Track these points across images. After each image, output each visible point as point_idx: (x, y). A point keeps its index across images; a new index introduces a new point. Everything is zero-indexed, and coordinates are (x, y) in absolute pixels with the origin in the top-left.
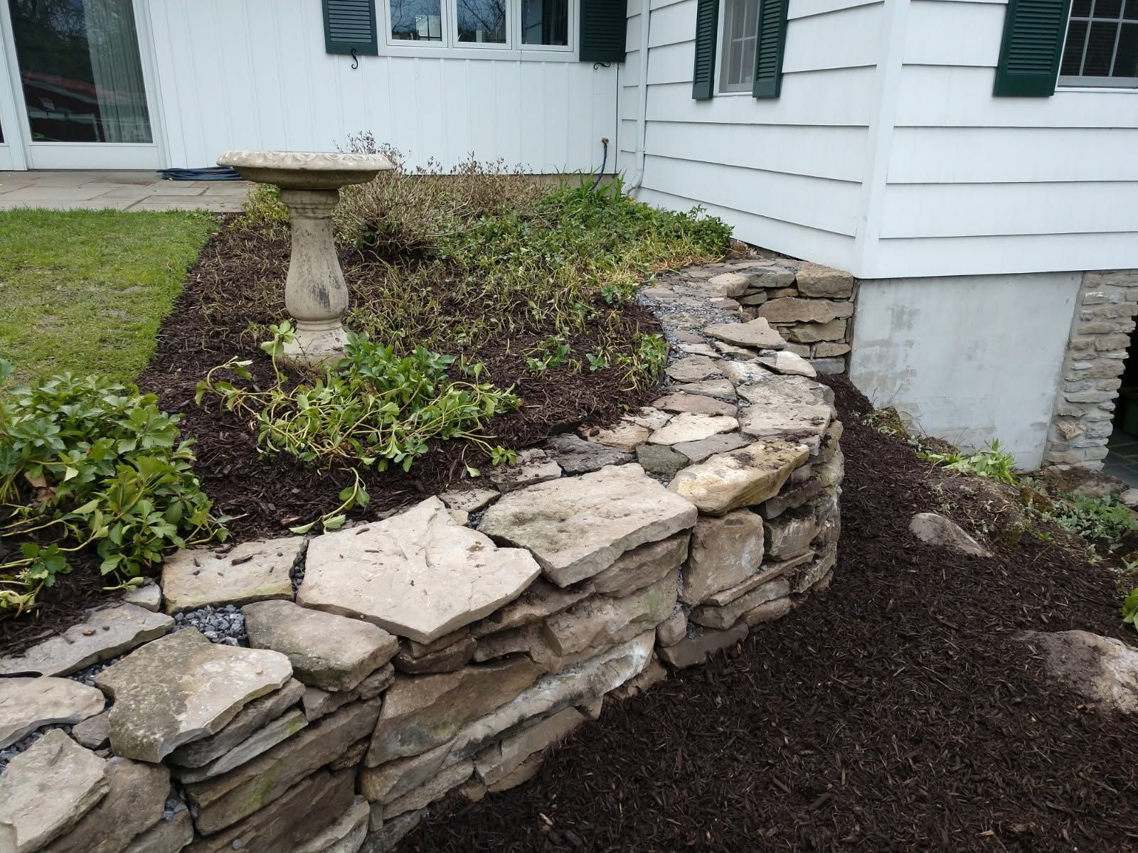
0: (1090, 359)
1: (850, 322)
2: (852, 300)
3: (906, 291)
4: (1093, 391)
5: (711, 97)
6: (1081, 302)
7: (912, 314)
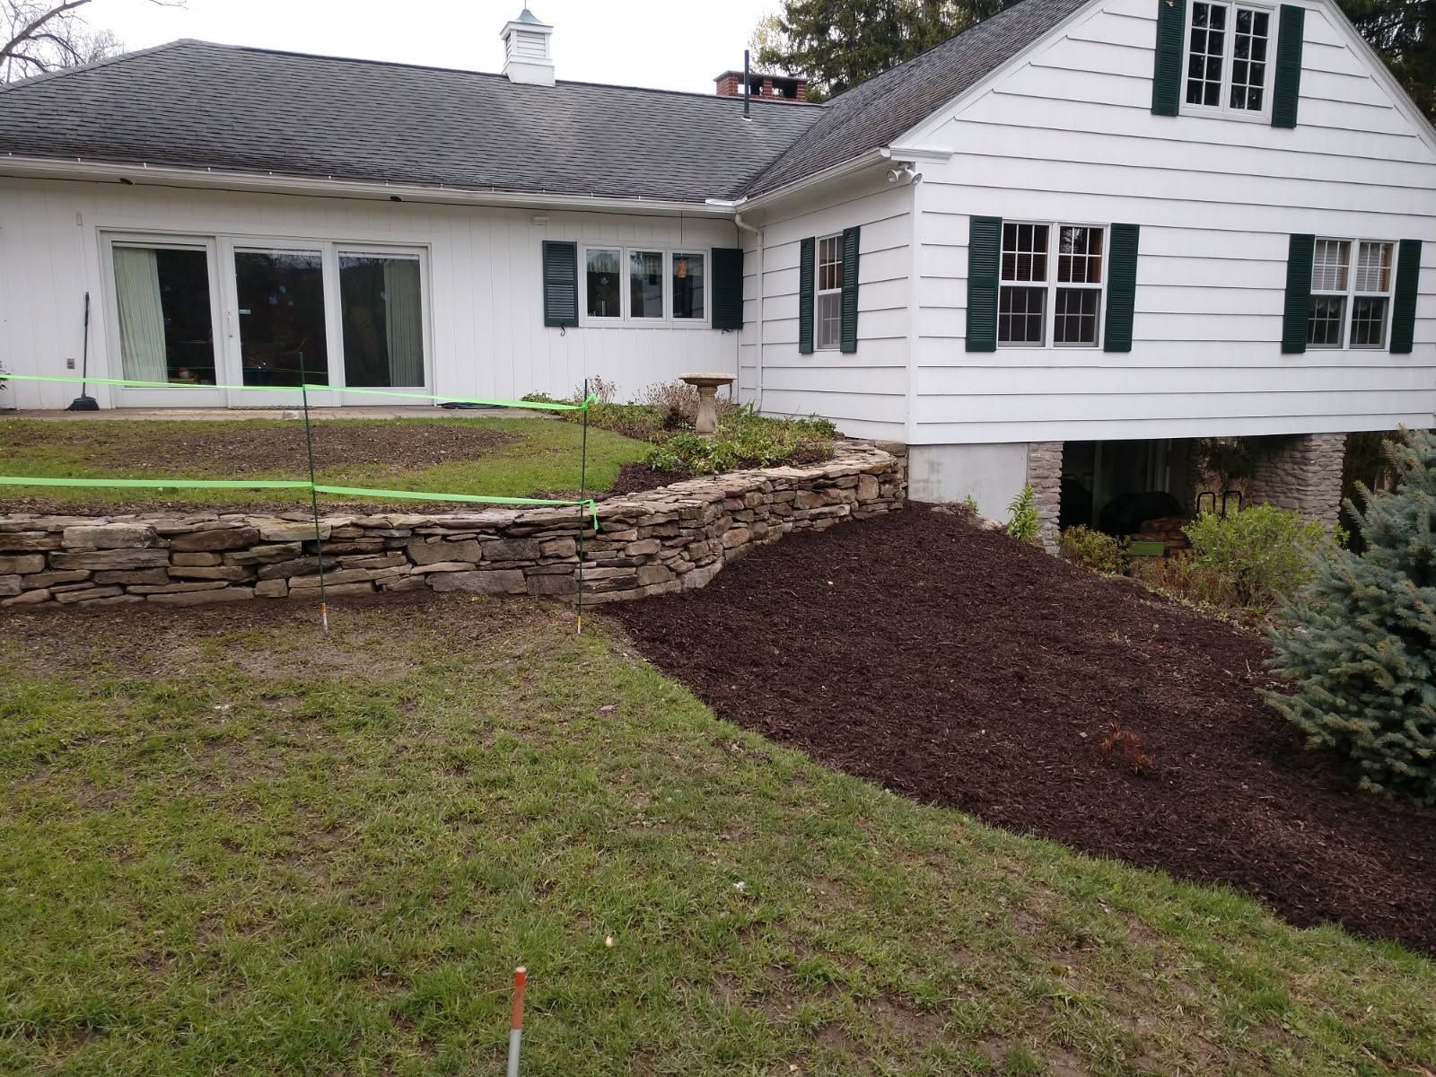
0: (1041, 492)
1: (907, 469)
2: (906, 456)
3: (933, 453)
4: (1045, 511)
5: (812, 351)
6: (1030, 460)
7: (939, 464)
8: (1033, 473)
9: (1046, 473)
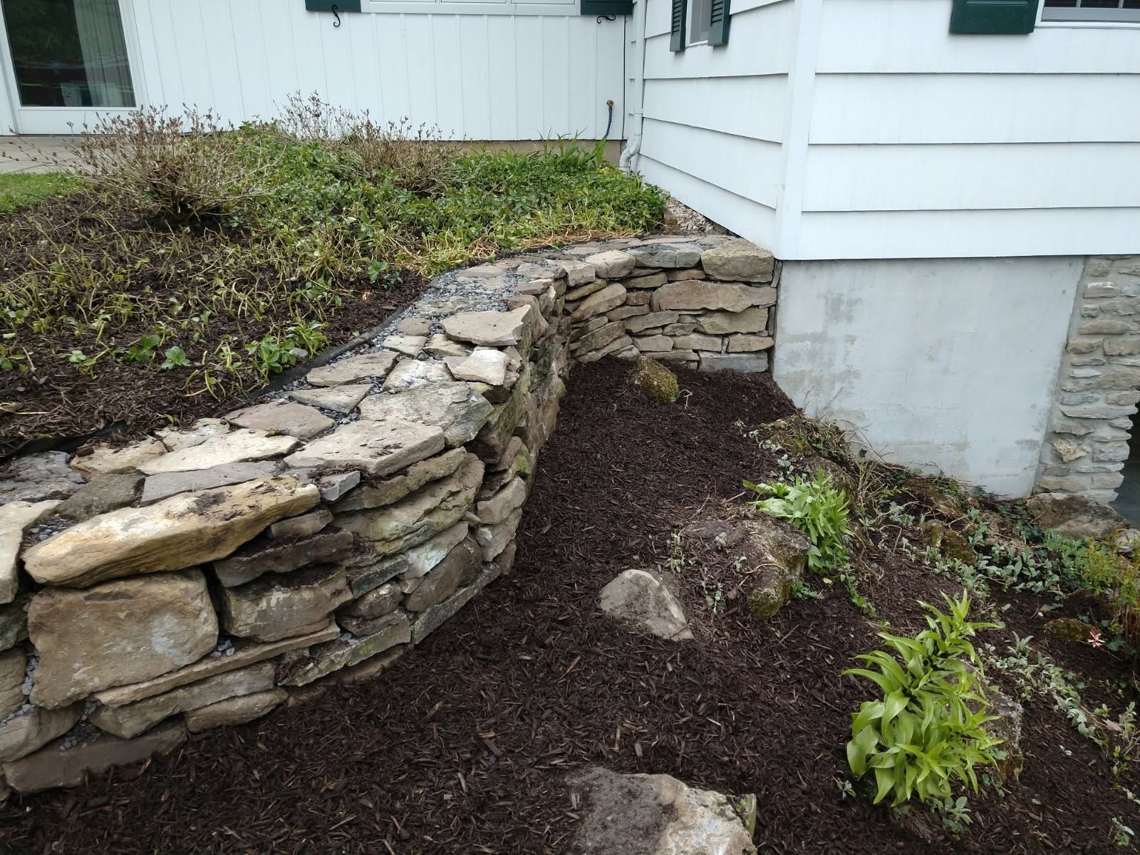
0: (1098, 364)
1: (772, 310)
2: (774, 284)
3: (841, 277)
4: (1101, 404)
5: (683, 48)
6: (1083, 295)
7: (852, 303)
8: (1089, 323)
9: (1119, 324)
